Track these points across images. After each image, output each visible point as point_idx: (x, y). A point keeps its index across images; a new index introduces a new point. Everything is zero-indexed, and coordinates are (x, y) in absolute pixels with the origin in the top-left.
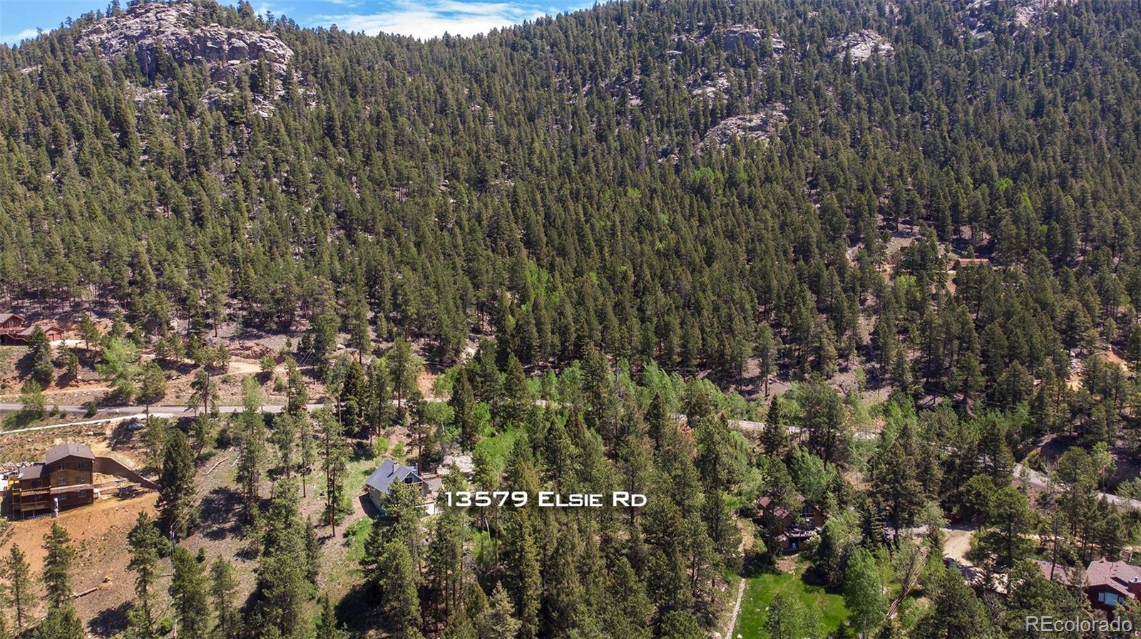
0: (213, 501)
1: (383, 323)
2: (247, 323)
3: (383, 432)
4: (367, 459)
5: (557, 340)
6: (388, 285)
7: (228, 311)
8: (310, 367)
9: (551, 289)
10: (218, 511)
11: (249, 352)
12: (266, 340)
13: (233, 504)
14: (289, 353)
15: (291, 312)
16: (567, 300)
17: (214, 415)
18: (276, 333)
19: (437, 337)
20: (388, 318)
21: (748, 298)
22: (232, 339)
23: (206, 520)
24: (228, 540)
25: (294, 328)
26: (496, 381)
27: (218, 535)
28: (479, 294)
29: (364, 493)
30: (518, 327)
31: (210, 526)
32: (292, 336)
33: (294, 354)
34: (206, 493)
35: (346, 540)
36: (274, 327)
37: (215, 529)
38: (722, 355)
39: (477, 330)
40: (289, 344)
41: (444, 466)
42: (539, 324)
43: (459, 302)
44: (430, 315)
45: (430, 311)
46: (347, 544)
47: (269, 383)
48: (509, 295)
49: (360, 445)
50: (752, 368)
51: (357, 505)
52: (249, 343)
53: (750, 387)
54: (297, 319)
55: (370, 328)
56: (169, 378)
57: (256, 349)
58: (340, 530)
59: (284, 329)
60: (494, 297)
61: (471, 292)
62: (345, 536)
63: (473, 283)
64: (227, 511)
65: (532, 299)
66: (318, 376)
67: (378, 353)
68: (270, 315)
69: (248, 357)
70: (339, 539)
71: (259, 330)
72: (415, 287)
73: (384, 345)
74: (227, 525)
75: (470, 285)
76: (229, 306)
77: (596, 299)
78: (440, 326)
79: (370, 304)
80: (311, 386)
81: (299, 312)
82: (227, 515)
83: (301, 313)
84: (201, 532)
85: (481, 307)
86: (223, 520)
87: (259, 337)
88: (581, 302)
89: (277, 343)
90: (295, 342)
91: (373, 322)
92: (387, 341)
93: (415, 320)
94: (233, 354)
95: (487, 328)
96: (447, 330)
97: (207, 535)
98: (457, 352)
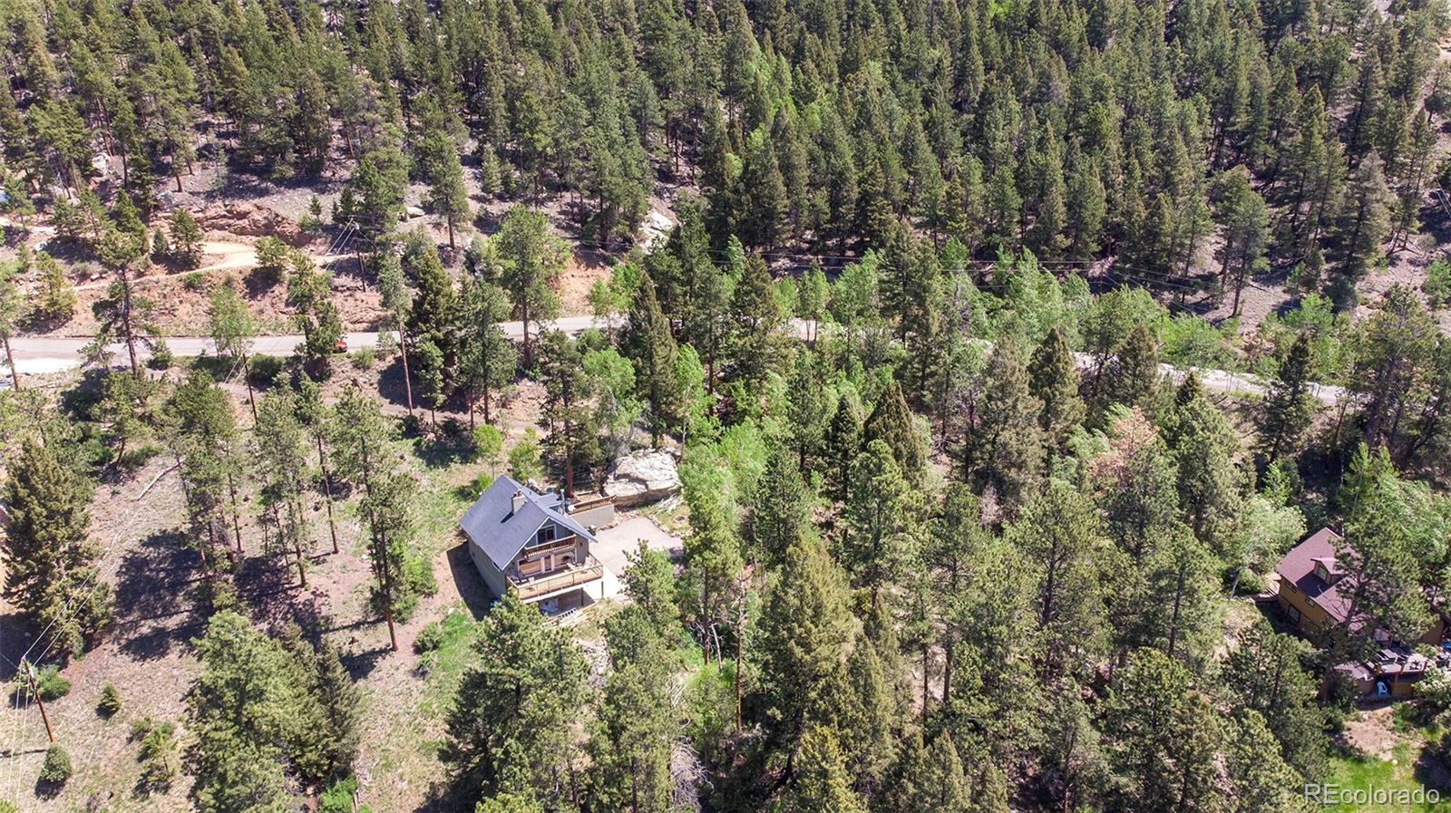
0: (145, 562)
1: (492, 164)
2: (238, 164)
3: (495, 394)
4: (465, 460)
5: (821, 198)
6: (499, 87)
7: (203, 140)
8: (353, 255)
9: (803, 97)
10: (154, 586)
11: (244, 223)
12: (276, 198)
13: (189, 569)
14: (318, 225)
15: (323, 143)
16: (837, 119)
17: (159, 363)
18: (293, 184)
19: (594, 193)
20: (501, 153)
21: (1194, 115)
22: (210, 196)
23: (129, 610)
24: (173, 657)
25: (328, 174)
26: (717, 297)
27: (148, 648)
28: (669, 105)
29: (457, 543)
30: (749, 177)
31: (135, 625)
32: (322, 192)
33: (326, 229)
34: (133, 543)
35: (418, 659)
36: (291, 173)
37: (145, 630)
38: (1152, 234)
39: (665, 175)
40: (316, 209)
41: (617, 478)
42: (787, 168)
43: (631, 121)
44: (577, 151)
45: (576, 144)
46: (420, 672)
47: (277, 289)
48: (721, 105)
49: (450, 428)
50: (1206, 257)
51: (443, 574)
52: (243, 205)
53: (1201, 295)
54: (335, 155)
55: (467, 171)
56: (84, 276)
57: (257, 216)
58: (407, 635)
59: (310, 177)
60: (697, 111)
61: (653, 102)
62: (419, 649)
63: (656, 85)
64: (174, 588)
65: (772, 113)
66: (369, 273)
67: (486, 224)
68: (281, 150)
69: (242, 232)
70: (405, 658)
71: (262, 179)
72: (549, 93)
73: (496, 208)
74: (172, 623)
75: (651, 91)
76: (203, 128)
77: (889, 117)
78: (598, 170)
79: (470, 124)
80: (359, 295)
81: (337, 141)
82: (174, 594)
83: (342, 143)
84: (117, 639)
85: (673, 129)
86: (165, 608)
87: (263, 193)
88: (862, 123)
89: (294, 206)
90: (329, 201)
91: (475, 161)
92: (501, 198)
93: (553, 159)
94: (214, 227)
95: (684, 169)
96: (615, 181)
97: (128, 647)
98: (633, 221)
